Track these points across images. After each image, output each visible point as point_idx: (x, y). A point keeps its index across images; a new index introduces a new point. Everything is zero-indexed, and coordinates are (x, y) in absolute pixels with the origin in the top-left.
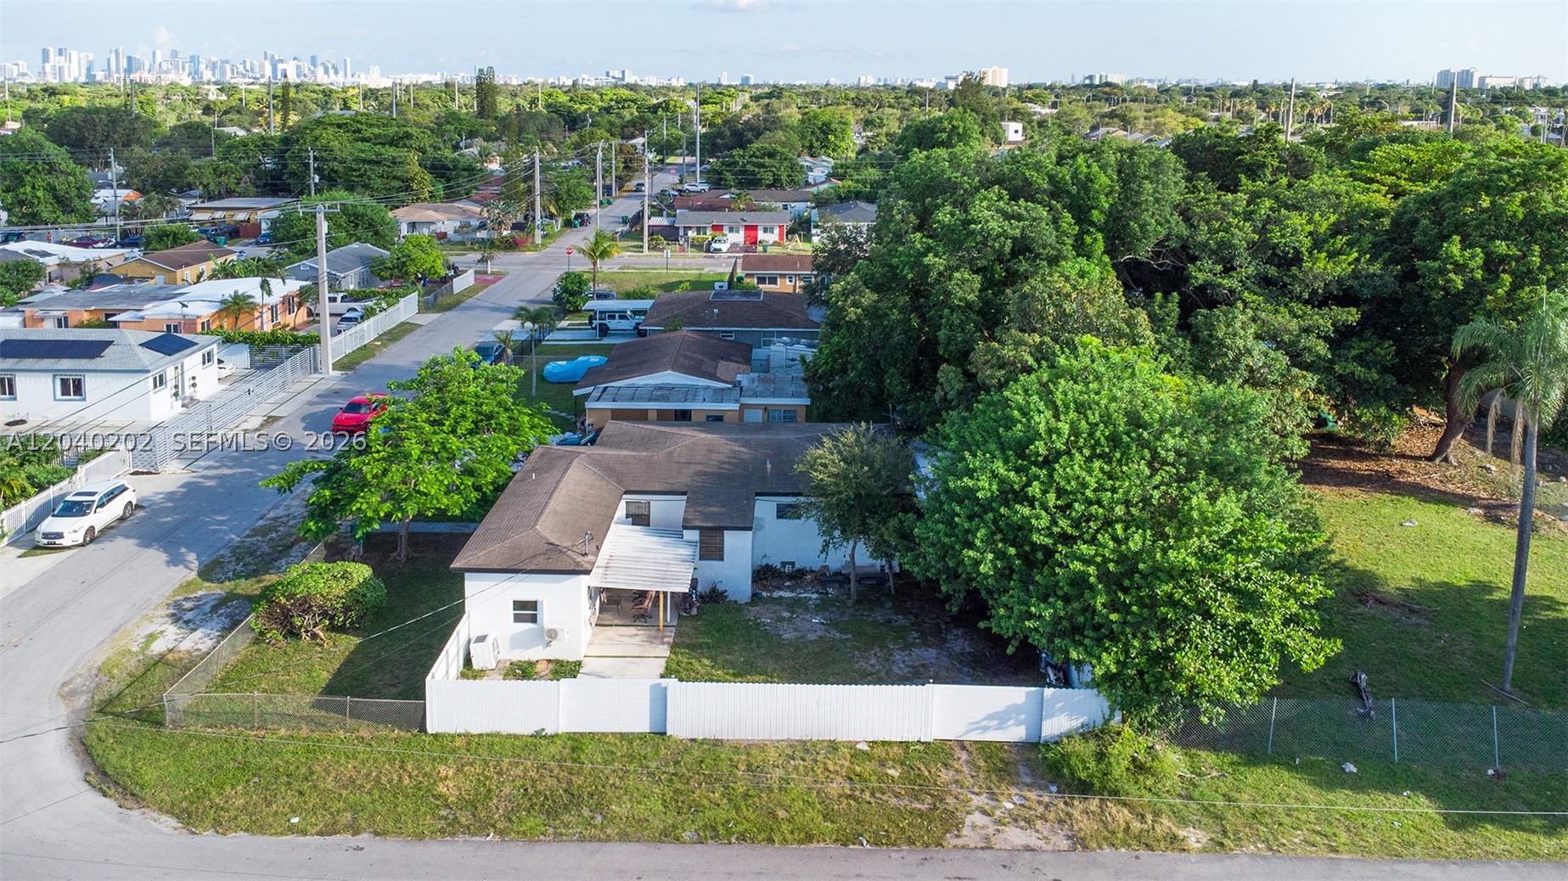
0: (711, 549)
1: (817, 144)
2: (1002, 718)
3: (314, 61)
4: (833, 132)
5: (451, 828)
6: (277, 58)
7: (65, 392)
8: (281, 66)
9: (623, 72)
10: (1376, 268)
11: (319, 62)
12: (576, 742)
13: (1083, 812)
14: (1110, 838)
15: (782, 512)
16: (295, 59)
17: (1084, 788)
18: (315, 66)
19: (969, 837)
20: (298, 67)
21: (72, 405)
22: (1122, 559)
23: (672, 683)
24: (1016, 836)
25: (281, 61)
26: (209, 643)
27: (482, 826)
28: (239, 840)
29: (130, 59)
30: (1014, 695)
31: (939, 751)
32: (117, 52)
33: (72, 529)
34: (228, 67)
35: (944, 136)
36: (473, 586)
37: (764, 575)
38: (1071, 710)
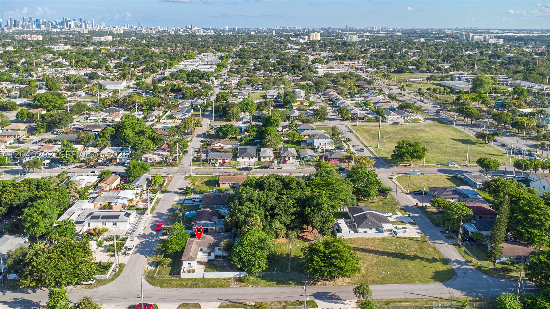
0: (210, 254)
1: (245, 109)
2: (236, 275)
3: (81, 20)
4: (249, 106)
5: (185, 287)
6: (67, 19)
7: (114, 224)
8: (69, 23)
9: (192, 26)
10: (299, 209)
11: (82, 21)
12: (196, 279)
13: (241, 284)
14: (243, 286)
15: (218, 249)
16: (74, 20)
17: (242, 282)
18: (81, 23)
19: (231, 286)
20: (75, 23)
21: (115, 226)
22: (249, 259)
23: (205, 273)
24: (235, 286)
25: (69, 21)
26: (154, 269)
27: (187, 287)
28: (166, 289)
29: (15, 21)
30: (238, 273)
31: (230, 279)
32: (10, 18)
33: (130, 252)
34: (50, 23)
35: (272, 121)
36: (184, 262)
37: (216, 257)
38: (243, 274)
